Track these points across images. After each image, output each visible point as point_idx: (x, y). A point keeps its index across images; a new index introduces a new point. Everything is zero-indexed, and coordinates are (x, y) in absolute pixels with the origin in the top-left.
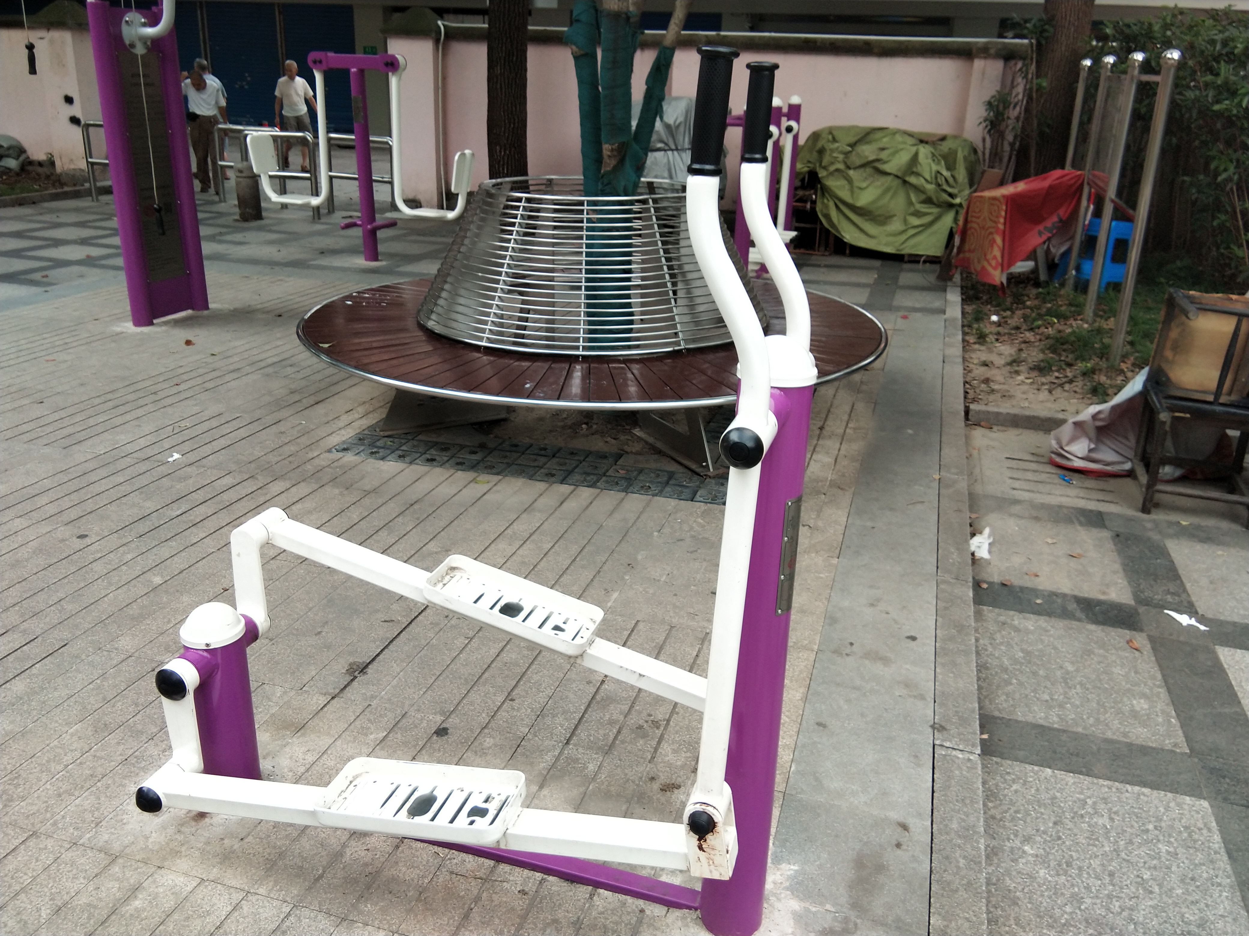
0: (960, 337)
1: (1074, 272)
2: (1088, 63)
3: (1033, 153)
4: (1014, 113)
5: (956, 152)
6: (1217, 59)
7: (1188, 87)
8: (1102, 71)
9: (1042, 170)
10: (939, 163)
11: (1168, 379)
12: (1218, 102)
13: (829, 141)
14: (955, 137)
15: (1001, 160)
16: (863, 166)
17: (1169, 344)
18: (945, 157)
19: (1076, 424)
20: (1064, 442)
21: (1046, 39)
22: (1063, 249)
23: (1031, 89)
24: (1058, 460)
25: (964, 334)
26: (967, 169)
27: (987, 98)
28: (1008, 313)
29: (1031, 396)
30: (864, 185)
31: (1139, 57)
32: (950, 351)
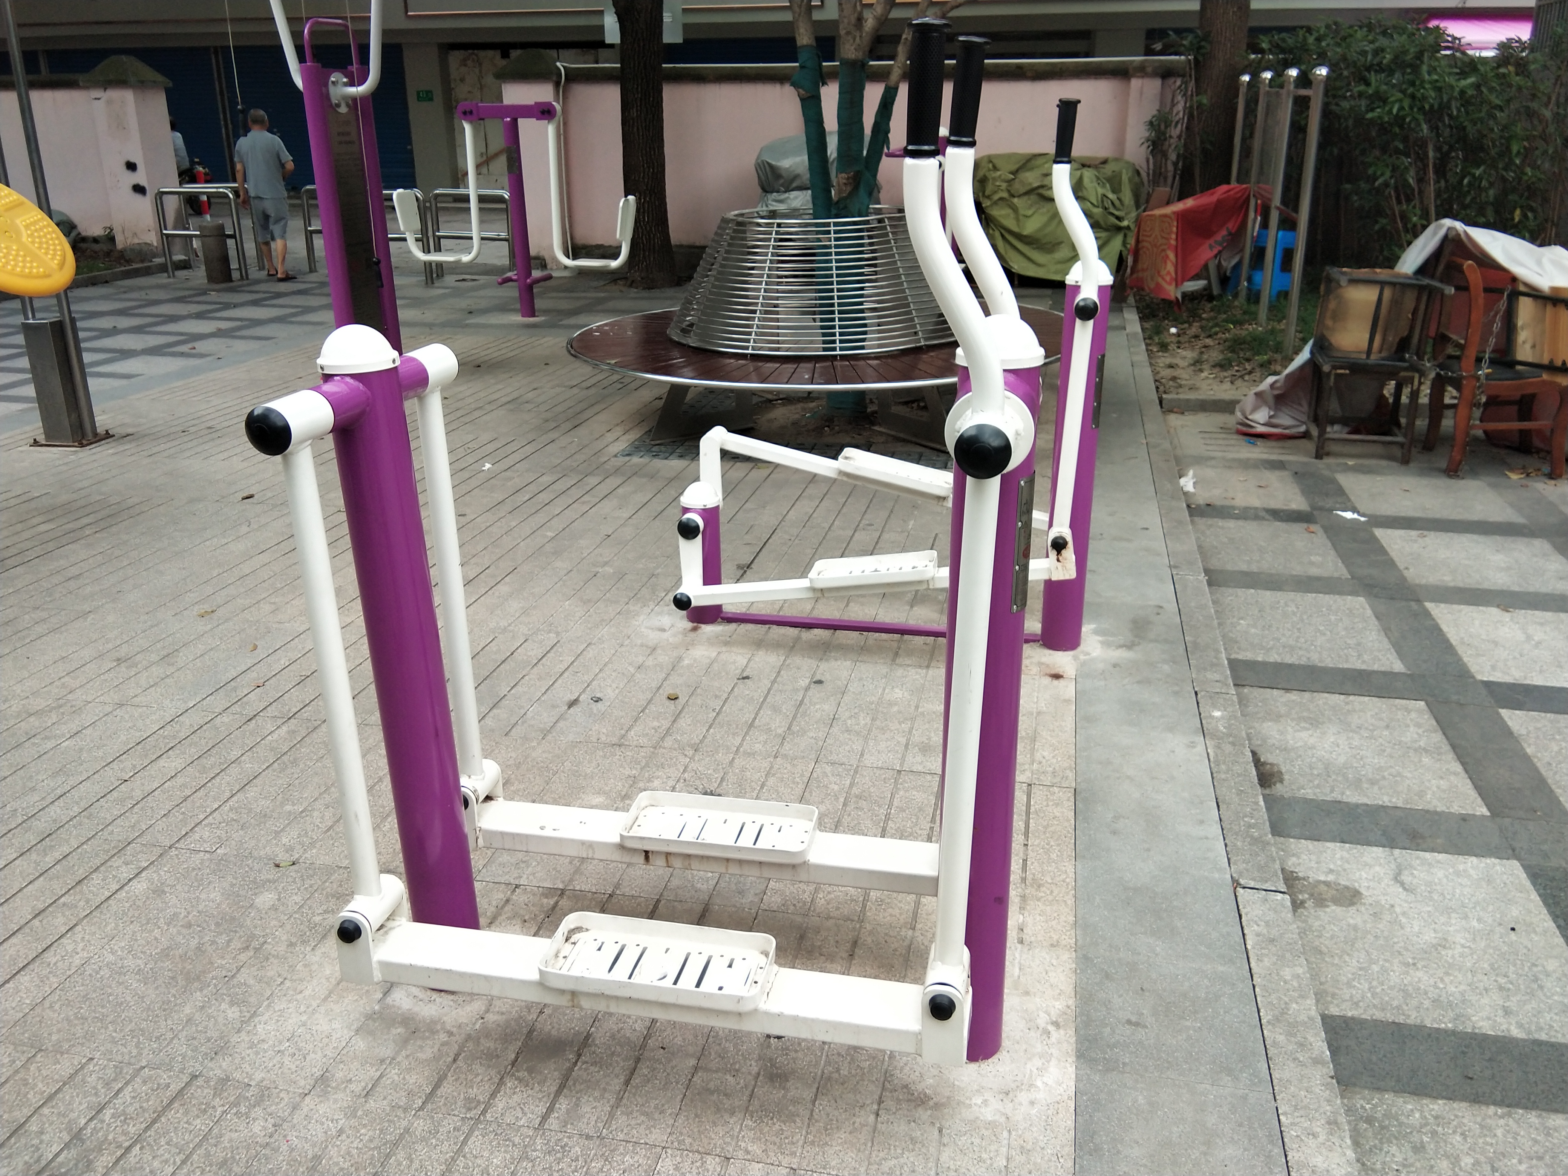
0: (1144, 347)
1: (1246, 284)
2: (1246, 78)
3: (1197, 172)
4: (1175, 132)
5: (1120, 173)
6: (1368, 69)
7: (1345, 97)
8: (1261, 86)
9: (1208, 186)
10: (1104, 186)
11: (1331, 344)
12: (1372, 110)
13: (989, 170)
14: (1116, 160)
15: (1166, 178)
16: (1027, 193)
17: (1329, 314)
18: (1110, 180)
19: (1256, 394)
20: (1248, 413)
21: (1203, 55)
22: (1234, 262)
23: (1191, 107)
24: (1244, 429)
25: (1147, 345)
26: (1132, 191)
27: (1149, 118)
28: (1186, 325)
29: (1215, 387)
30: (1030, 213)
31: (1293, 72)
32: (1136, 358)
